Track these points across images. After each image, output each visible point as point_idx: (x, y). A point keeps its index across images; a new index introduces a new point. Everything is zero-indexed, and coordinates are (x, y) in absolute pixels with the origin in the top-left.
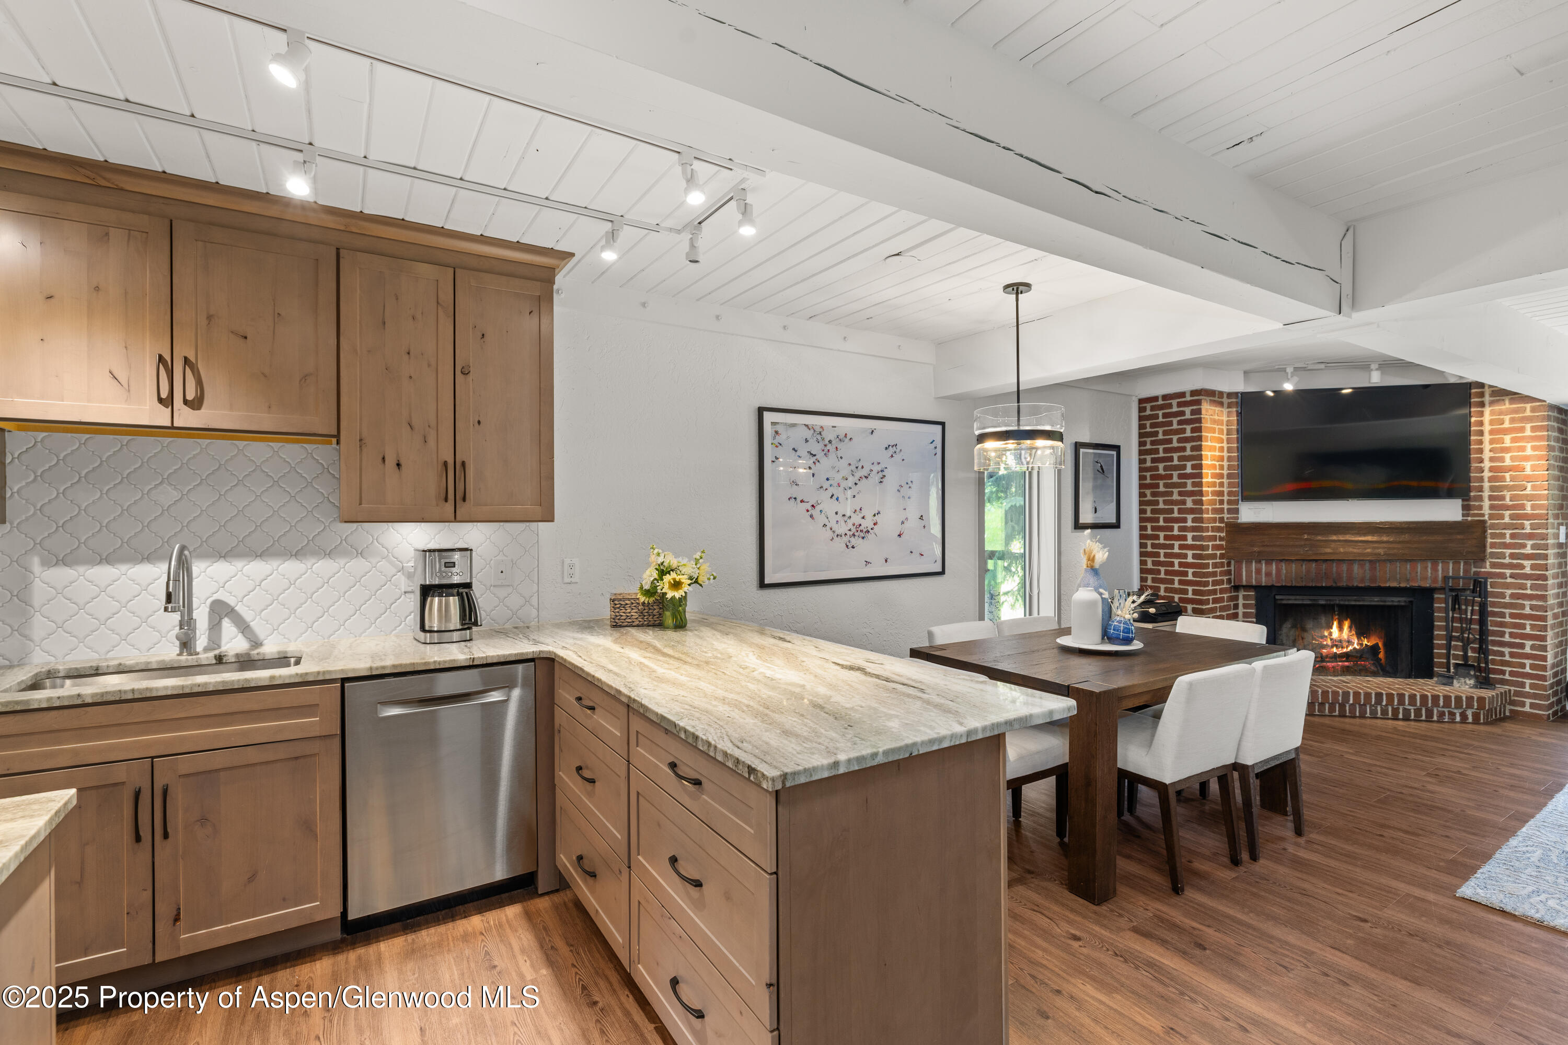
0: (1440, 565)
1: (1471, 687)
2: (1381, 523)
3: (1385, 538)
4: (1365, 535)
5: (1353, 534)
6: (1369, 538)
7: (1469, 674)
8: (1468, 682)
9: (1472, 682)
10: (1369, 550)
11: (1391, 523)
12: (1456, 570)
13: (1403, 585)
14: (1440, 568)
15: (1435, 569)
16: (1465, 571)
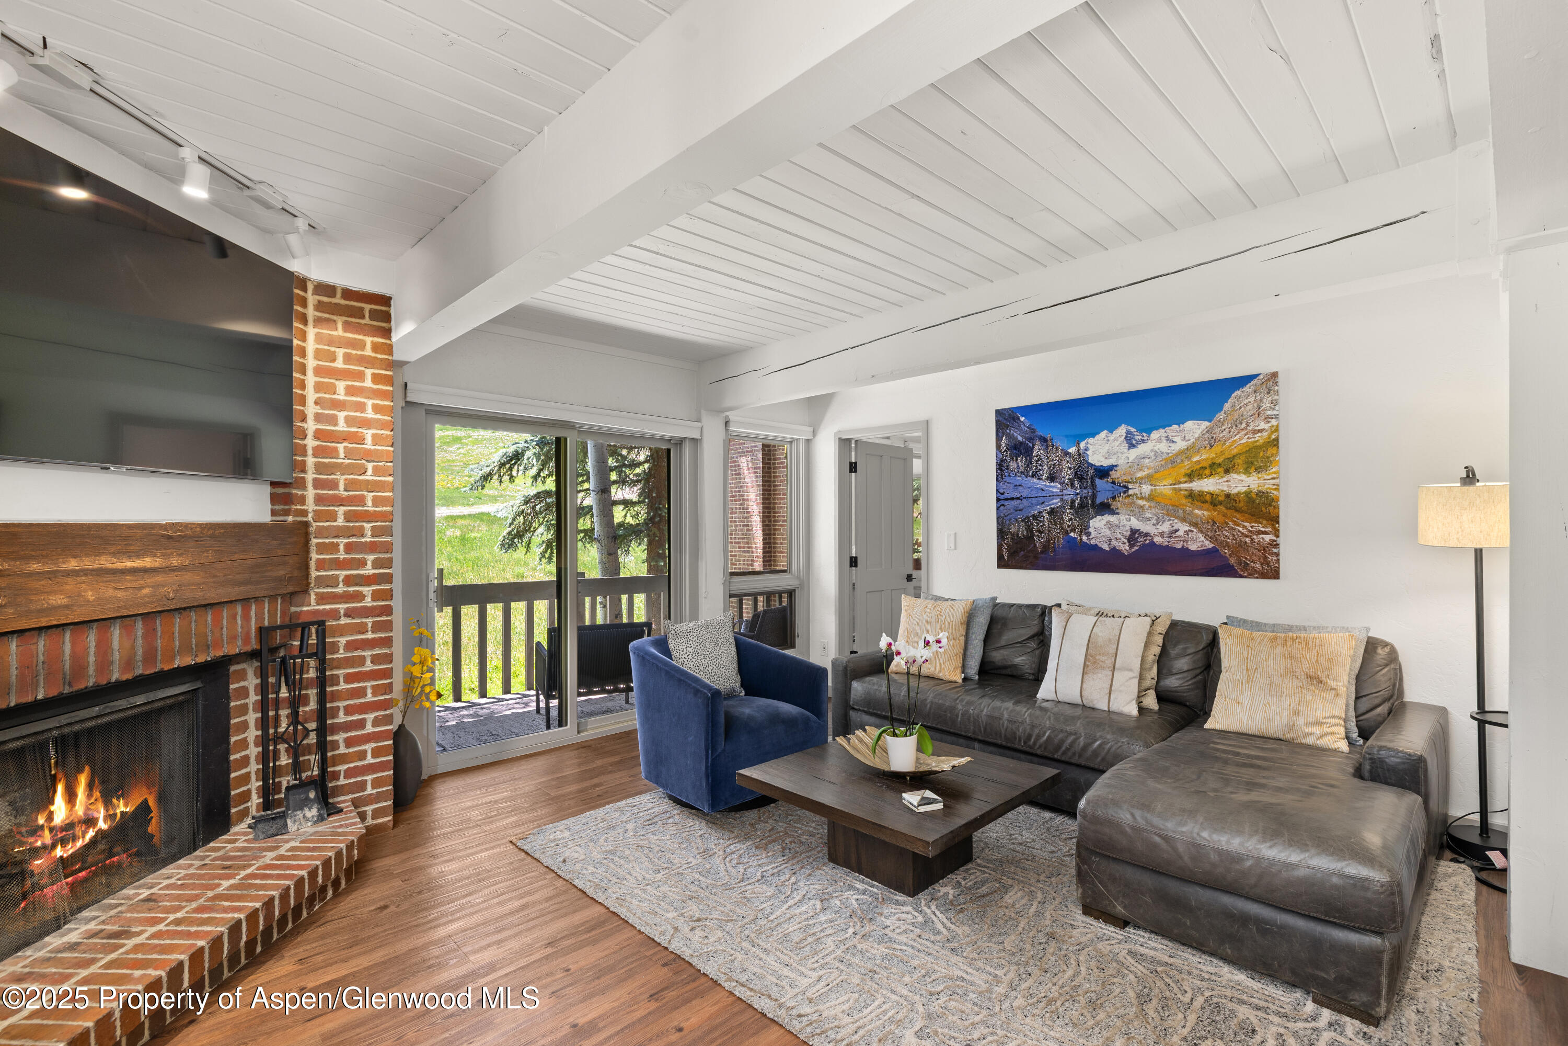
0: (253, 607)
1: (315, 823)
2: (172, 525)
3: (175, 561)
4: (138, 555)
5: (114, 554)
6: (147, 562)
7: (307, 798)
8: (309, 814)
9: (312, 812)
10: (146, 591)
11: (187, 526)
12: (272, 614)
13: (201, 659)
14: (253, 613)
15: (246, 617)
16: (283, 613)
